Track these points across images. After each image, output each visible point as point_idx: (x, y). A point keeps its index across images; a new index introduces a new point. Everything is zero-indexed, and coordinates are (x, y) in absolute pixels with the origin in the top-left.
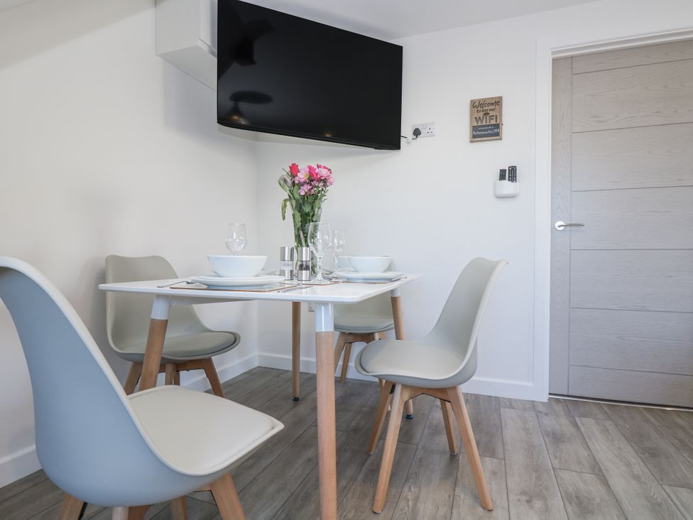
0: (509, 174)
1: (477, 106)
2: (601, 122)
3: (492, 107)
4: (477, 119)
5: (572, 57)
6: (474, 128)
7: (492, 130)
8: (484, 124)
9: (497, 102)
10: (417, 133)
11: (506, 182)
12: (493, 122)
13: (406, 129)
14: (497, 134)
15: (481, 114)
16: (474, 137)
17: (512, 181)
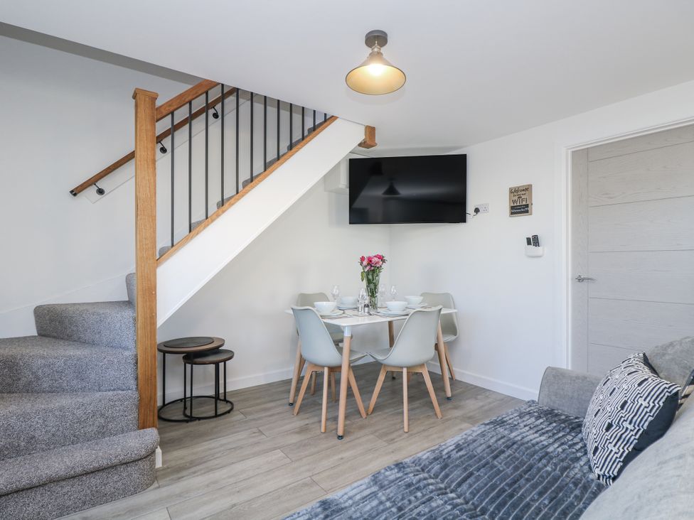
0: (534, 241)
1: (513, 191)
2: (611, 198)
3: (523, 192)
4: (514, 201)
5: (588, 148)
6: (512, 208)
7: (524, 208)
8: (518, 204)
9: (528, 189)
10: (477, 210)
11: (532, 247)
12: (524, 203)
13: (470, 209)
14: (527, 212)
15: (516, 198)
16: (512, 213)
17: (536, 246)
